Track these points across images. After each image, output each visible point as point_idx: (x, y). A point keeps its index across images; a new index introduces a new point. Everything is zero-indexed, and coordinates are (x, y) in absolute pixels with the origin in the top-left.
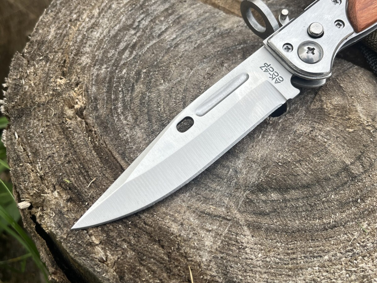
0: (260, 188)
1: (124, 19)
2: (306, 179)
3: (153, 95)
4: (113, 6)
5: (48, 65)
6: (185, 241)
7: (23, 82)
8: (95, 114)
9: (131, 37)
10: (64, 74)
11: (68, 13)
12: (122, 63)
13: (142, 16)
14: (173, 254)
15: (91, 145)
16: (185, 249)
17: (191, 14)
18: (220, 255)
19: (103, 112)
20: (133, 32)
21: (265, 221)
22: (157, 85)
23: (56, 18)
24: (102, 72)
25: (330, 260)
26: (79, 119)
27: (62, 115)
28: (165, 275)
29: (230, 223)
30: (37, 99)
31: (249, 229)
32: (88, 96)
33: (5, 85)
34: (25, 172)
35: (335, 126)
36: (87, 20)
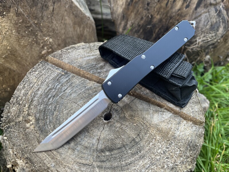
0: (102, 151)
1: (50, 85)
2: (119, 146)
3: (61, 116)
4: (47, 80)
5: (19, 106)
7: (9, 114)
9: (53, 92)
11: (29, 84)
12: (50, 103)
13: (58, 84)
17: (76, 82)
19: (41, 124)
20: (54, 90)
21: (104, 164)
22: (63, 112)
23: (24, 87)
24: (41, 107)
29: (91, 167)
31: (98, 169)
33: (2, 116)
35: (129, 123)
36: (36, 87)
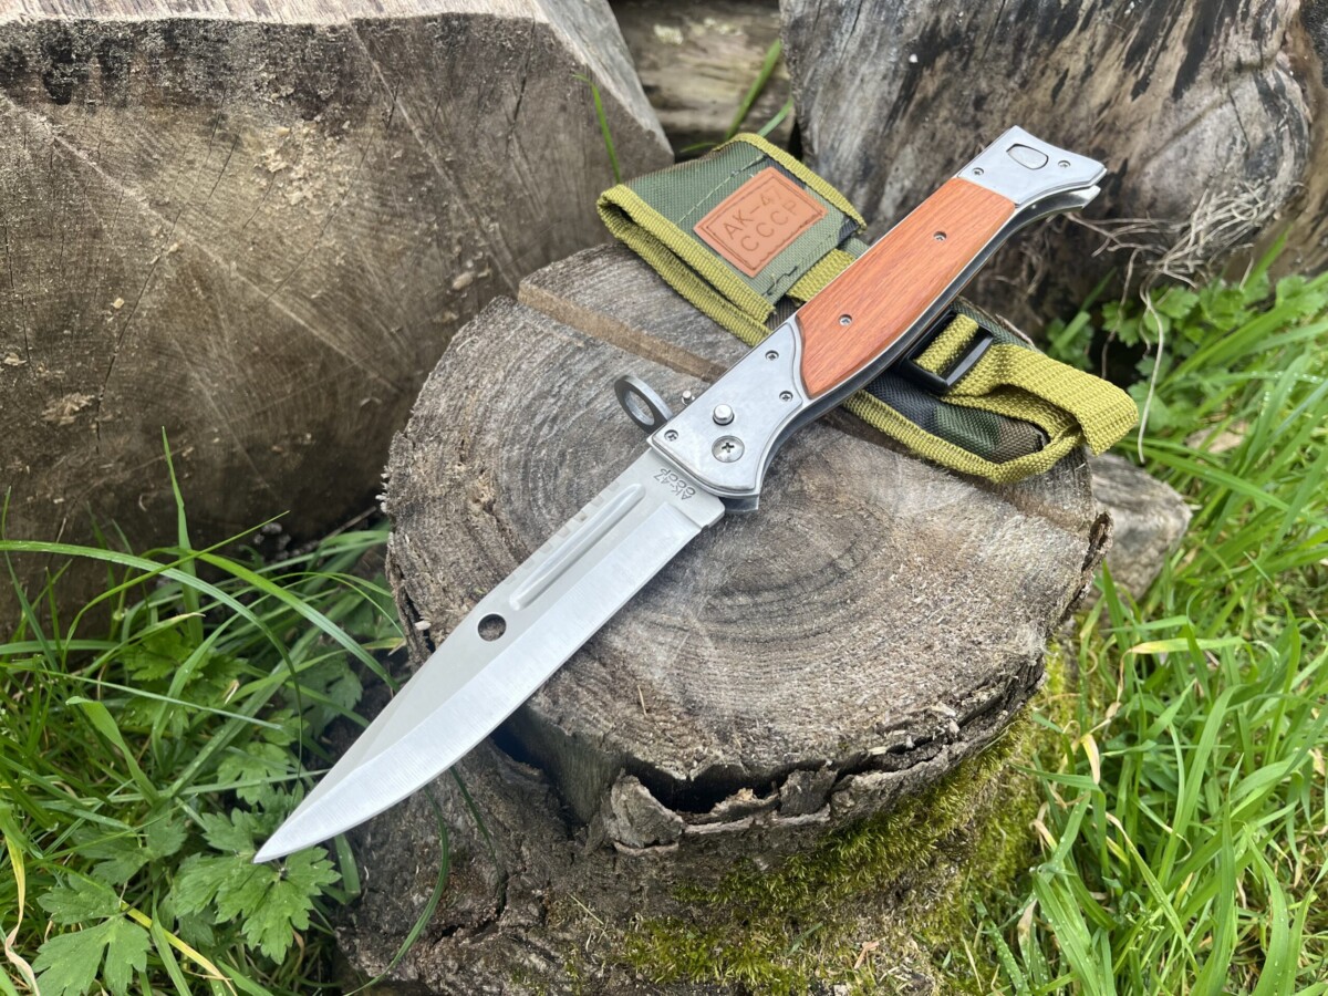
0: (725, 592)
1: (538, 384)
2: (783, 579)
3: (583, 482)
4: (523, 366)
5: (441, 448)
6: (632, 656)
7: (410, 470)
8: (508, 508)
9: (550, 407)
10: (462, 459)
11: (462, 377)
12: (540, 441)
13: (563, 379)
14: (618, 674)
15: (506, 548)
16: (632, 666)
18: (676, 672)
19: (518, 505)
20: (552, 401)
21: (731, 630)
22: (587, 469)
23: (446, 385)
24: (516, 452)
25: (811, 673)
26: (487, 515)
27: (466, 510)
28: (609, 696)
29: (688, 634)
30: (430, 492)
31: (712, 640)
32: (498, 487)
33: (384, 476)
34: (423, 583)
35: (819, 512)
36: (489, 386)
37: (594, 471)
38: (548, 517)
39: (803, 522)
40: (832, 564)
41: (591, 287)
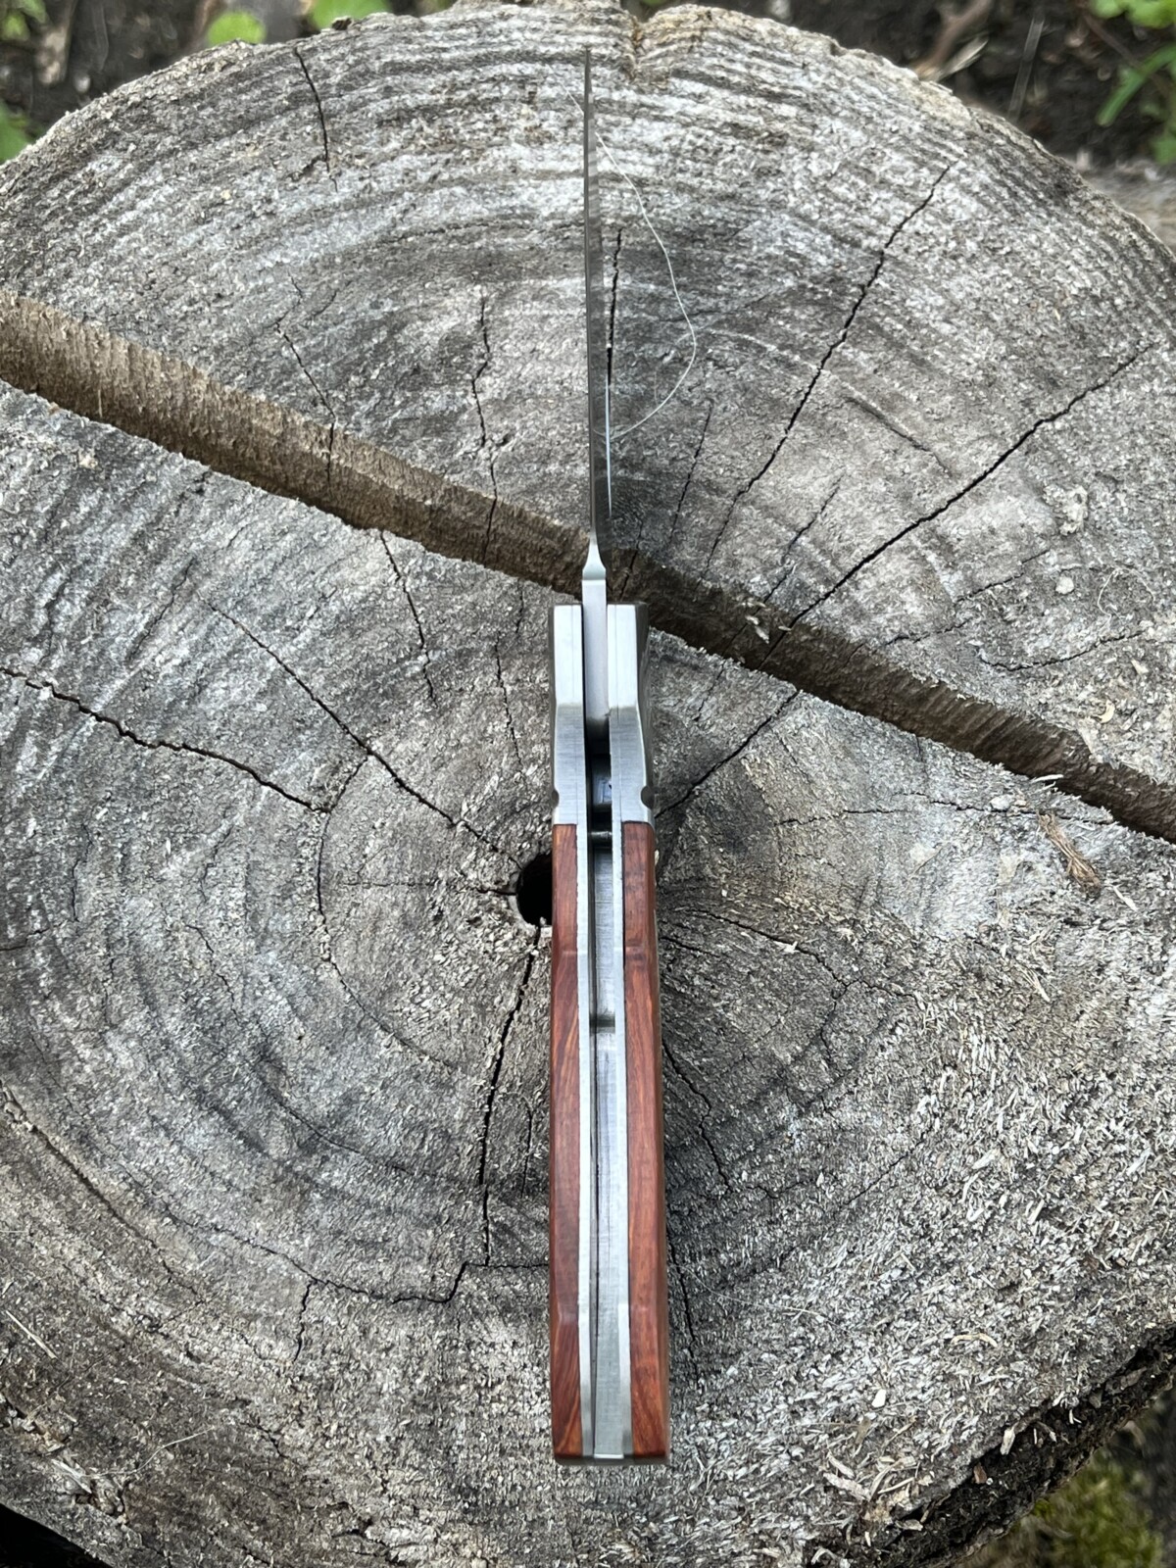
37: (171, 871)
38: (68, 1020)
39: (705, 968)
40: (780, 1080)
41: (97, 251)
